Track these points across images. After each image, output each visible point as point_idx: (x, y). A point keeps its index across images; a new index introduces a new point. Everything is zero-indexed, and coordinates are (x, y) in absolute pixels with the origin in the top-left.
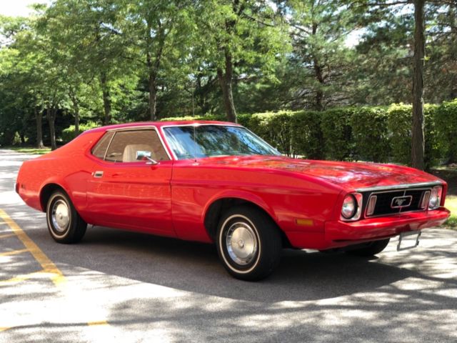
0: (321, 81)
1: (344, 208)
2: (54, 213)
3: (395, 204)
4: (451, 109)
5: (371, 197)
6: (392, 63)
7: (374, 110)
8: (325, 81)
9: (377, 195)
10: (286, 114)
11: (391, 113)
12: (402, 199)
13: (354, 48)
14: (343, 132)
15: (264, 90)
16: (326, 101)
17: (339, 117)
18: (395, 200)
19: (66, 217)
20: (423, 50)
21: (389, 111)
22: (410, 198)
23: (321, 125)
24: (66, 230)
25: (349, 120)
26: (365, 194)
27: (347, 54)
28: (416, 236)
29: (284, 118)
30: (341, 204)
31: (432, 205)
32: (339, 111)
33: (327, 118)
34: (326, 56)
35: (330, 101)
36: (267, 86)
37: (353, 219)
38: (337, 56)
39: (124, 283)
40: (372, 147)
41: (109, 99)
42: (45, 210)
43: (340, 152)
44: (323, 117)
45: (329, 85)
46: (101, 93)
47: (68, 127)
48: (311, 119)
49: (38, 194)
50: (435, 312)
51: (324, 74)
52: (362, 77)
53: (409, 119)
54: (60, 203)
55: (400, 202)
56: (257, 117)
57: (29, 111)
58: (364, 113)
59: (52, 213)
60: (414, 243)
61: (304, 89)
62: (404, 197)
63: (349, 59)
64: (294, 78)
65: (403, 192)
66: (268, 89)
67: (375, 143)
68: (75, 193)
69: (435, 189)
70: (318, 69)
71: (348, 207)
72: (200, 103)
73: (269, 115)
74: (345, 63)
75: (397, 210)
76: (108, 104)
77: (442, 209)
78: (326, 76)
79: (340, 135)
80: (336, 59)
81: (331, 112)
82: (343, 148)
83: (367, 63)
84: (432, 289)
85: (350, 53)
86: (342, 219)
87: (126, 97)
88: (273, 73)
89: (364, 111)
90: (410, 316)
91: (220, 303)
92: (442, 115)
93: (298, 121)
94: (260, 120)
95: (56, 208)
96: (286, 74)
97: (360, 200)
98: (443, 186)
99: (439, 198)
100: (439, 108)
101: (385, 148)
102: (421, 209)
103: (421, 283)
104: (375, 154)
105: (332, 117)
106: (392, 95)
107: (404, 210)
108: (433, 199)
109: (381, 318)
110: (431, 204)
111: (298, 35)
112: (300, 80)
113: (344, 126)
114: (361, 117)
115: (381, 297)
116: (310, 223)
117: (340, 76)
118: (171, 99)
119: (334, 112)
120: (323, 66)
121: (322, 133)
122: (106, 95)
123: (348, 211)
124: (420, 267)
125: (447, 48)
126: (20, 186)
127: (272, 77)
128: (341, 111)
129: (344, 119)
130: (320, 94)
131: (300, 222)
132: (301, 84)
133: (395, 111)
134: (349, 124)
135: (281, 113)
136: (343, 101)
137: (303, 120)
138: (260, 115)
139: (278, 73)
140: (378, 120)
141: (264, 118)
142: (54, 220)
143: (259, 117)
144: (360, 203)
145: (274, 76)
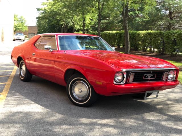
0: (171, 18)
1: (116, 78)
8: (173, 18)
9: (135, 73)
10: (151, 32)
12: (151, 75)
14: (173, 41)
17: (172, 34)
18: (146, 75)
22: (155, 75)
26: (128, 72)
29: (150, 34)
31: (170, 79)
32: (172, 32)
37: (121, 83)
43: (171, 50)
44: (165, 34)
48: (160, 35)
49: (16, 60)
51: (173, 15)
54: (23, 64)
55: (149, 77)
56: (139, 33)
57: (59, 26)
59: (21, 69)
60: (155, 96)
62: (151, 74)
65: (151, 72)
68: (26, 61)
69: (172, 71)
70: (170, 13)
73: (144, 32)
75: (148, 80)
76: (84, 25)
77: (176, 81)
79: (171, 42)
81: (168, 32)
82: (173, 48)
86: (115, 83)
93: (155, 35)
95: (22, 66)
96: (154, 15)
97: (125, 74)
98: (177, 70)
102: (162, 80)
105: (168, 34)
107: (151, 80)
108: (171, 76)
112: (161, 17)
114: (180, 35)
116: (101, 83)
119: (170, 32)
123: (119, 79)
126: (12, 56)
128: (173, 32)
129: (174, 35)
130: (170, 24)
131: (97, 83)
134: (175, 37)
135: (149, 31)
137: (157, 35)
138: (141, 32)
142: (21, 71)
143: (140, 33)
144: (125, 76)
145: (147, 15)
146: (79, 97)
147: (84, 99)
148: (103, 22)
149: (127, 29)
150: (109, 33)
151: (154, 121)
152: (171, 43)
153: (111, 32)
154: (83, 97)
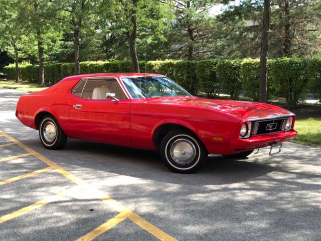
0: (193, 40)
1: (241, 131)
2: (45, 130)
3: (268, 128)
4: (283, 63)
5: (256, 124)
6: (242, 29)
7: (232, 62)
8: (195, 39)
9: (259, 123)
10: (171, 62)
11: (244, 65)
12: (272, 125)
13: (215, 18)
14: (210, 76)
15: (154, 44)
16: (196, 53)
17: (208, 65)
18: (268, 125)
19: (53, 133)
20: (268, 26)
21: (242, 63)
22: (276, 124)
23: (196, 71)
24: (54, 141)
25: (215, 67)
26: (253, 122)
27: (211, 21)
28: (279, 146)
29: (170, 65)
30: (240, 128)
32: (208, 61)
33: (200, 66)
34: (197, 22)
35: (198, 53)
36: (156, 42)
37: (246, 137)
38: (204, 23)
39: (106, 175)
40: (230, 86)
41: (43, 46)
42: (37, 128)
43: (208, 89)
44: (197, 66)
45: (198, 42)
46: (36, 43)
47: (8, 65)
48: (189, 66)
49: (33, 118)
50: (299, 192)
51: (195, 34)
52: (220, 38)
53: (255, 69)
54: (49, 124)
55: (271, 127)
58: (226, 64)
59: (43, 130)
61: (181, 44)
62: (273, 123)
63: (212, 25)
64: (175, 37)
65: (273, 121)
66: (156, 44)
67: (231, 83)
68: (61, 118)
69: (288, 119)
70: (190, 31)
71: (243, 130)
72: (106, 51)
73: (159, 62)
74: (209, 28)
75: (269, 131)
76: (41, 51)
77: (292, 130)
78: (196, 36)
80: (203, 24)
82: (211, 86)
83: (226, 29)
84: (293, 178)
85: (212, 21)
86: (240, 137)
87: (54, 46)
88: (162, 34)
89: (225, 62)
90: (285, 194)
91: (173, 187)
92: (278, 67)
93: (180, 67)
94: (153, 66)
95: (46, 127)
96: (170, 35)
97: (250, 126)
98: (293, 117)
99: (291, 124)
100: (275, 63)
101: (238, 87)
102: (281, 130)
103: (284, 175)
104: (231, 91)
105: (203, 66)
106: (240, 51)
107: (273, 131)
108: (288, 125)
109: (269, 195)
110: (286, 128)
111: (177, 7)
112: (179, 38)
113: (211, 71)
114: (223, 66)
115: (264, 184)
116: (221, 139)
117: (205, 37)
118: (85, 47)
119: (205, 62)
120: (194, 29)
121: (196, 76)
122: (40, 44)
123: (243, 132)
124: (280, 165)
125: (279, 22)
126: (19, 112)
127: (162, 37)
128: (209, 62)
129: (211, 67)
130: (191, 49)
131: (215, 139)
132: (179, 41)
133: (246, 64)
134: (215, 70)
135: (167, 61)
136: (207, 53)
137: (183, 66)
138: (153, 62)
139: (165, 34)
140: (234, 68)
141: (156, 64)
142: (45, 134)
143: (152, 64)
144: (250, 128)
145: (163, 36)
146: (180, 161)
147: (188, 163)
148: (69, 45)
149: (137, 58)
150: (92, 65)
151: (288, 180)
152: (208, 78)
153: (94, 63)
154: (187, 161)
